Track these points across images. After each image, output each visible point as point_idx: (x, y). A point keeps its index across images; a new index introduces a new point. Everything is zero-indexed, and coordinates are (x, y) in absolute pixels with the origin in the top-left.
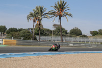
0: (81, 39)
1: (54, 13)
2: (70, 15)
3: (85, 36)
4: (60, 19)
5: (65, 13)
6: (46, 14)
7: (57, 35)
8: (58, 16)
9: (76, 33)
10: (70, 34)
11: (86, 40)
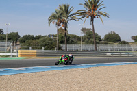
0: (121, 47)
1: (83, 13)
2: (106, 15)
3: (125, 43)
4: (92, 20)
5: (99, 12)
6: (74, 14)
7: (87, 43)
8: (90, 17)
9: (113, 38)
10: (105, 40)
11: (126, 47)
